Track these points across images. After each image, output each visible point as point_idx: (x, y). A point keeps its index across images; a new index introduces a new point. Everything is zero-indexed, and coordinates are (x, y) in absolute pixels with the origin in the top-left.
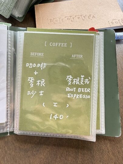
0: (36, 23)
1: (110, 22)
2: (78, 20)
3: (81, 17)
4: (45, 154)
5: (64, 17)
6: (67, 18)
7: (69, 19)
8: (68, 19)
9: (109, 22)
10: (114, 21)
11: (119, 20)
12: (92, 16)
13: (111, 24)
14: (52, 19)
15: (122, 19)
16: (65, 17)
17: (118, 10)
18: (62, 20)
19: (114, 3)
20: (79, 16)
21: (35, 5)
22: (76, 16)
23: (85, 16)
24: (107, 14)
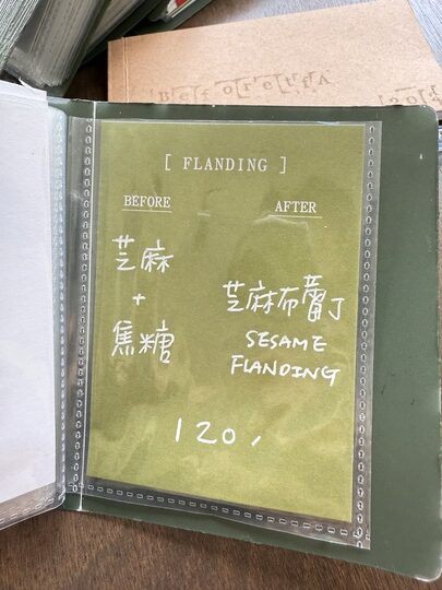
1: (386, 99)
2: (264, 94)
3: (274, 84)
5: (213, 82)
6: (222, 85)
7: (231, 90)
8: (228, 90)
9: (380, 97)
10: (401, 95)
11: (421, 91)
12: (316, 78)
14: (169, 90)
15: (433, 87)
16: (216, 83)
17: (418, 51)
18: (204, 94)
19: (405, 27)
20: (268, 79)
21: (110, 43)
22: (255, 79)
23: (290, 76)
24: (375, 67)
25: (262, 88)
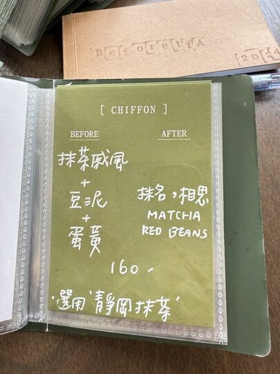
0: (64, 58)
1: (239, 56)
2: (162, 52)
3: (169, 45)
5: (130, 44)
6: (136, 46)
7: (142, 49)
8: (140, 49)
9: (236, 54)
10: (248, 54)
11: (261, 51)
12: (196, 41)
13: (241, 60)
14: (103, 49)
15: (268, 48)
16: (133, 44)
17: (259, 25)
18: (125, 51)
19: (251, 10)
20: (165, 42)
21: (63, 17)
22: (157, 42)
23: (179, 41)
24: (232, 35)
25: (162, 48)
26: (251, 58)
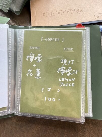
0: (31, 16)
1: (96, 16)
2: (67, 14)
3: (70, 12)
4: (36, 130)
5: (55, 11)
6: (58, 12)
7: (60, 13)
9: (94, 15)
10: (99, 15)
12: (80, 10)
13: (96, 17)
14: (45, 13)
16: (56, 11)
18: (54, 14)
20: (68, 11)
22: (65, 10)
23: (73, 10)
24: (93, 8)
25: (67, 13)
26: (100, 17)
